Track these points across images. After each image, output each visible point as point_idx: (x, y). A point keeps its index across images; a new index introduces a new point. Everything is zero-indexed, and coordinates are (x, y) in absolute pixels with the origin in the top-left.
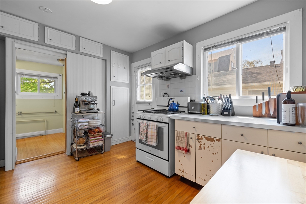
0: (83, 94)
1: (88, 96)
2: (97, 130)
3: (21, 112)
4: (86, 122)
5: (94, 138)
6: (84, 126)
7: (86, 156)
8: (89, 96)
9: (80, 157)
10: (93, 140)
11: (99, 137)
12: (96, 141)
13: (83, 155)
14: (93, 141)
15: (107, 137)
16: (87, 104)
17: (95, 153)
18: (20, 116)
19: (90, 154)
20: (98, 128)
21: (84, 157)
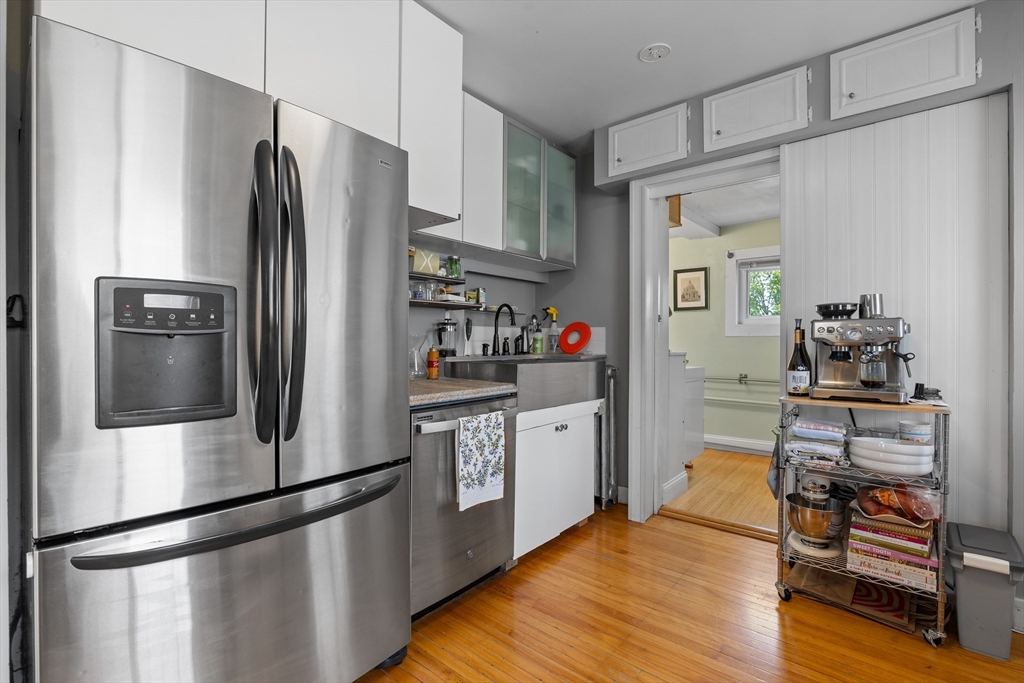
0: (828, 312)
1: (856, 315)
2: (895, 499)
3: (746, 377)
4: (832, 441)
5: (876, 531)
6: (819, 458)
7: (832, 604)
8: (862, 315)
9: (799, 592)
10: (862, 540)
11: (910, 540)
12: (886, 558)
13: (818, 590)
14: (866, 547)
15: (966, 562)
16: (846, 356)
17: (889, 617)
18: (743, 387)
19: (857, 607)
20: (900, 487)
21: (820, 600)
